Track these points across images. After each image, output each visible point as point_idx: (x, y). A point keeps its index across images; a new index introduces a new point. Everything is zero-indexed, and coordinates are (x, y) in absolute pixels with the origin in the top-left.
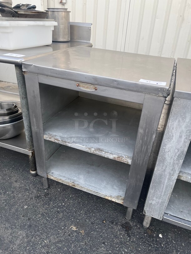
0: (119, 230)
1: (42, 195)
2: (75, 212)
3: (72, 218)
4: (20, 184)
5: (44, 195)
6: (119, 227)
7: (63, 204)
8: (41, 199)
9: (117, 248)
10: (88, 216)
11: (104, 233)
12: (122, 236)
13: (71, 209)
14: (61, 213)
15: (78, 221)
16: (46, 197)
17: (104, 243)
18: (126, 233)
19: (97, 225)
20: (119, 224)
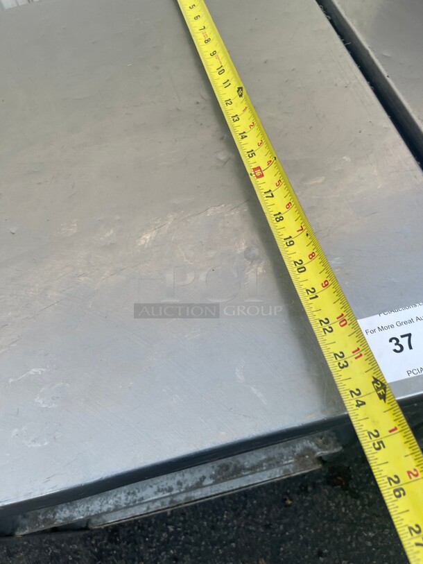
0: (329, 498)
1: (106, 544)
2: (213, 528)
3: (218, 549)
4: (27, 554)
5: (110, 541)
6: (326, 490)
7: (171, 528)
8: (109, 555)
9: (350, 543)
10: (248, 515)
11: (304, 529)
12: (343, 510)
13: (200, 529)
14: (183, 556)
15: (233, 545)
16: (116, 543)
17: (320, 554)
18: (347, 495)
19: (279, 524)
20: (320, 481)
